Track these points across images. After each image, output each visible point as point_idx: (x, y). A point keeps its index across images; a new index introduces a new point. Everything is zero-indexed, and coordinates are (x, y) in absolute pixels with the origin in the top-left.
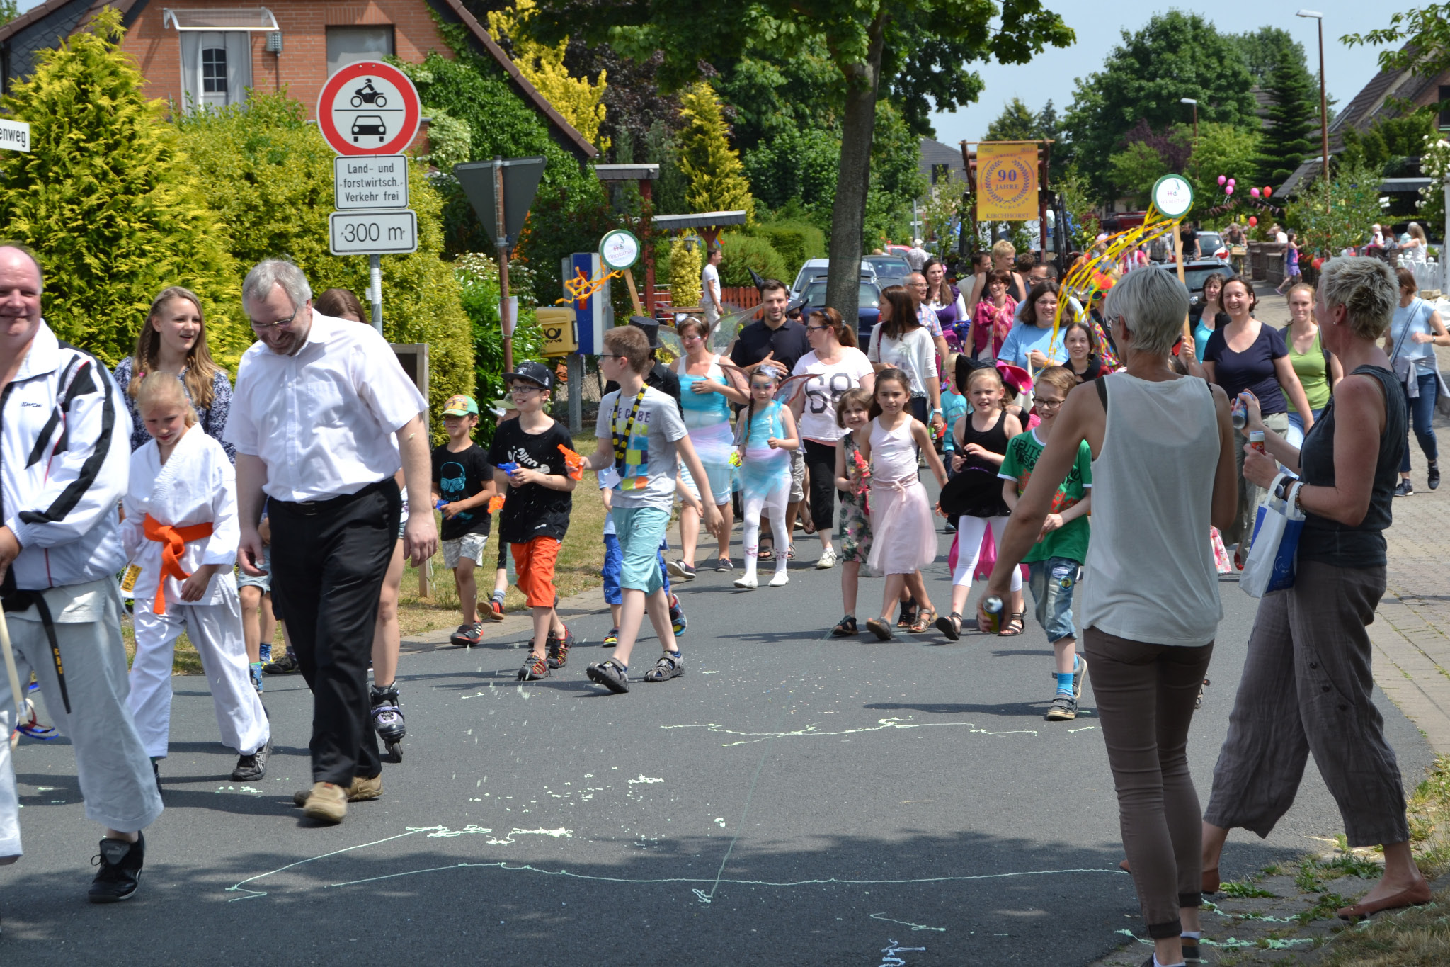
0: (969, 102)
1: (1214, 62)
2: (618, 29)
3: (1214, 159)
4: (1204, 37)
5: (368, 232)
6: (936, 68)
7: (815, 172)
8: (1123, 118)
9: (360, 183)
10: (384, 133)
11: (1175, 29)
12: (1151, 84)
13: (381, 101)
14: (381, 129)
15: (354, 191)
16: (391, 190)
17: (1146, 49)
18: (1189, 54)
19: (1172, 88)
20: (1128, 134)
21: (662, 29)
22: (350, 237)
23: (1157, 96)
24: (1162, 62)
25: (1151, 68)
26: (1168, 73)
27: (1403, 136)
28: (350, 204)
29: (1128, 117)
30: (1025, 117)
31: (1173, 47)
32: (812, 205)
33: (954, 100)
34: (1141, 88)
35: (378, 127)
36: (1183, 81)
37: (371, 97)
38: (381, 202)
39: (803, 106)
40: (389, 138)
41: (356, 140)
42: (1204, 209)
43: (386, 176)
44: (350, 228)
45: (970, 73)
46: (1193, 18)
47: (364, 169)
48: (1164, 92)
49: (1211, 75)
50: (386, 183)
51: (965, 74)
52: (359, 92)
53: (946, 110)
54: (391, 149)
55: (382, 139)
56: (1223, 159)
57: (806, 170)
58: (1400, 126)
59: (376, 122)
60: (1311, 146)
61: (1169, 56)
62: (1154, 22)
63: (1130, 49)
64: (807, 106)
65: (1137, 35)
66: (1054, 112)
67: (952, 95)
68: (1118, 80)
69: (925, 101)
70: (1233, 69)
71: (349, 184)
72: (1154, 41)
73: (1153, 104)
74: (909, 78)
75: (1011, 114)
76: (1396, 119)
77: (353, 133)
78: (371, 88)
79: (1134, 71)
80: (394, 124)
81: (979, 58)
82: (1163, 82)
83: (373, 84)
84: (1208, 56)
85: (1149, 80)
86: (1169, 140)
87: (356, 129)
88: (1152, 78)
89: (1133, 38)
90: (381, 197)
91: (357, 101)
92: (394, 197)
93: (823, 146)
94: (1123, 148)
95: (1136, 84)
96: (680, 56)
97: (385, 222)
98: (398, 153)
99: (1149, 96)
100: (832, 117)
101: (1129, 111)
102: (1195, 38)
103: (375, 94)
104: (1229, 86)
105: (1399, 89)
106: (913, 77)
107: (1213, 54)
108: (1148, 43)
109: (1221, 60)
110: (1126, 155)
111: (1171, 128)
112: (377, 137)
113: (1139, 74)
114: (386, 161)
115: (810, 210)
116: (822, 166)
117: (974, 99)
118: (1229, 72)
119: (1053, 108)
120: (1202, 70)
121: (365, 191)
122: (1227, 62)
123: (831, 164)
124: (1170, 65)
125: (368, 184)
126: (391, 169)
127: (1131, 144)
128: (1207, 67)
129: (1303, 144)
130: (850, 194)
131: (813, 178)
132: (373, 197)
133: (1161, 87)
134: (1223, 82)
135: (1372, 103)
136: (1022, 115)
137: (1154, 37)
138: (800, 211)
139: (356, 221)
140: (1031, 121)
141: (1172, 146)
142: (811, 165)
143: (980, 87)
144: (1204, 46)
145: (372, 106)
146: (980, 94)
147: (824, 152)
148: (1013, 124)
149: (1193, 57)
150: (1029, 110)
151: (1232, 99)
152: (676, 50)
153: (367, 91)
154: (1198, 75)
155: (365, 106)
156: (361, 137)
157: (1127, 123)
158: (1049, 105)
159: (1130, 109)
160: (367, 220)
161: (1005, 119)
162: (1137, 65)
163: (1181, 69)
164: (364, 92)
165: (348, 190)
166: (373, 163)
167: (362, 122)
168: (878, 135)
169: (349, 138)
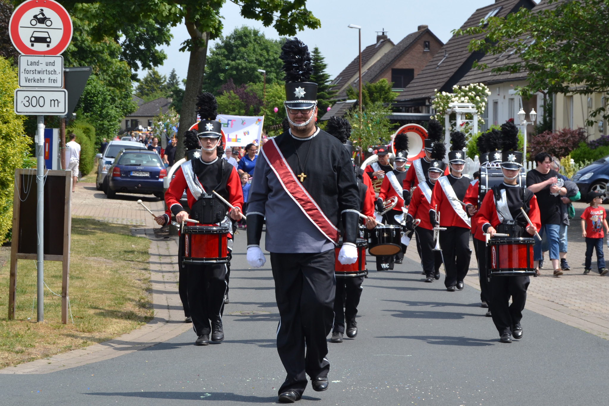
0: (159, 65)
1: (265, 53)
2: (80, 6)
3: (276, 101)
4: (260, 40)
5: (38, 102)
6: (142, 47)
7: (91, 97)
8: (220, 79)
9: (34, 72)
10: (50, 42)
11: (246, 36)
12: (233, 62)
13: (48, 23)
14: (48, 40)
15: (30, 76)
16: (53, 77)
17: (231, 45)
18: (252, 48)
19: (244, 65)
20: (223, 86)
21: (104, 6)
22: (27, 104)
23: (236, 68)
24: (239, 52)
25: (234, 55)
26: (242, 57)
27: (377, 92)
28: (28, 84)
29: (222, 78)
30: (158, 77)
31: (245, 45)
32: (89, 114)
33: (151, 64)
34: (228, 64)
35: (47, 38)
36: (250, 62)
37: (43, 20)
38: (46, 83)
39: (84, 62)
40: (53, 45)
41: (32, 45)
42: (270, 125)
43: (50, 68)
44: (27, 99)
45: (159, 50)
46: (254, 31)
47: (37, 63)
48: (240, 67)
49: (262, 59)
50: (50, 73)
51: (156, 51)
52: (35, 17)
53: (147, 69)
54: (53, 52)
55: (48, 46)
56: (281, 100)
57: (86, 96)
58: (375, 87)
59: (45, 35)
60: (328, 96)
61: (243, 49)
62: (236, 32)
63: (223, 44)
64: (86, 62)
65: (227, 38)
66: (176, 75)
67: (150, 61)
68: (218, 60)
69: (136, 64)
70: (274, 57)
71: (27, 72)
72: (235, 41)
73: (235, 72)
74: (128, 52)
75: (151, 75)
76: (373, 84)
77: (31, 41)
78: (43, 15)
79: (225, 56)
80: (56, 37)
81: (164, 43)
82: (240, 62)
83: (44, 12)
84: (262, 50)
85: (232, 61)
86: (245, 91)
87: (33, 39)
88: (234, 59)
89: (225, 39)
90: (47, 81)
91: (34, 22)
92: (55, 81)
93: (95, 84)
94: (220, 94)
95: (226, 62)
96: (113, 21)
97: (49, 96)
98: (58, 55)
99: (232, 68)
100: (98, 69)
101: (222, 76)
102: (255, 40)
103: (46, 18)
104: (272, 66)
105: (369, 69)
106: (130, 51)
107: (264, 49)
108: (232, 42)
109: (268, 52)
110: (222, 97)
111: (247, 85)
112: (46, 44)
113: (227, 57)
114: (51, 59)
115: (87, 117)
116: (94, 94)
117: (161, 64)
118: (272, 58)
119: (175, 73)
120: (258, 57)
121: (37, 76)
122: (270, 53)
123: (99, 93)
124: (243, 53)
125: (39, 72)
126: (53, 64)
127: (225, 92)
128: (261, 55)
129: (323, 94)
130: (191, 103)
131: (90, 100)
132: (42, 80)
133: (239, 64)
134: (269, 63)
135: (352, 76)
136: (156, 76)
137: (236, 39)
138: (82, 116)
139: (31, 94)
140: (160, 79)
141: (247, 94)
142: (88, 93)
143: (165, 57)
144: (260, 44)
145: (43, 26)
146: (165, 61)
147: (95, 87)
148: (151, 80)
149: (254, 50)
150: (160, 74)
151: (273, 72)
152: (111, 18)
153: (40, 16)
154: (256, 60)
155: (39, 25)
156: (35, 44)
157: (221, 81)
158: (174, 71)
159: (223, 75)
160: (38, 94)
161: (147, 78)
162: (226, 53)
163: (248, 56)
164: (39, 17)
165: (26, 75)
166: (43, 60)
167: (37, 35)
168: (122, 79)
169: (28, 44)
